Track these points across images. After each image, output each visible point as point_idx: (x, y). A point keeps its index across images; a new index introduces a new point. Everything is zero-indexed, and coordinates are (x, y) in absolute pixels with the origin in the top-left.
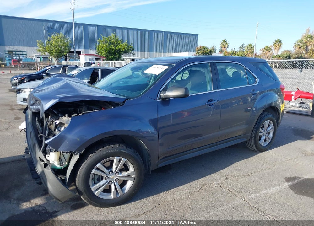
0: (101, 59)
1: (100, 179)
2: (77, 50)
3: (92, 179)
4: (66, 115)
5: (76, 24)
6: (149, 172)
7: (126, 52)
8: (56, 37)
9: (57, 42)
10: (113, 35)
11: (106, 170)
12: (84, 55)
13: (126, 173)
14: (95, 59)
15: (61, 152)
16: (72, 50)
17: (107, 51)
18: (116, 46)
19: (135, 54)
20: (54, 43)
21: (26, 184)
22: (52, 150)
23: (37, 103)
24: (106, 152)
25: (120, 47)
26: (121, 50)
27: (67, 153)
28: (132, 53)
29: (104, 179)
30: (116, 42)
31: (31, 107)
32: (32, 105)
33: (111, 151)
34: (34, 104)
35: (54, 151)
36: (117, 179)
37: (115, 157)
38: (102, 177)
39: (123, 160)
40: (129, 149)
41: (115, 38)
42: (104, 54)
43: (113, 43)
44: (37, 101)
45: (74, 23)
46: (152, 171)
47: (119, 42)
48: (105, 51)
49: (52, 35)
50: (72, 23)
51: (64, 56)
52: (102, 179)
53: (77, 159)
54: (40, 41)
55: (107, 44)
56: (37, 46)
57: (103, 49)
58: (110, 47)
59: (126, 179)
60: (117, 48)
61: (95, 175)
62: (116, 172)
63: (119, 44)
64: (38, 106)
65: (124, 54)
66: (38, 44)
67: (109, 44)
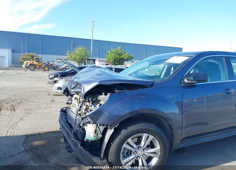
0: (110, 64)
1: (129, 153)
2: (93, 58)
3: (123, 153)
4: (103, 93)
5: (94, 41)
6: (171, 152)
7: (127, 60)
8: (80, 49)
9: (80, 52)
10: (119, 48)
11: (135, 146)
12: (98, 61)
13: (152, 150)
14: (106, 64)
15: (99, 125)
16: (89, 58)
17: (114, 59)
18: (121, 56)
19: (134, 62)
20: (78, 53)
21: (62, 151)
22: (90, 123)
23: (77, 87)
24: (136, 128)
25: (123, 56)
26: (124, 58)
27: (103, 125)
28: (132, 60)
29: (133, 154)
30: (120, 53)
31: (72, 90)
32: (73, 89)
33: (141, 128)
34: (75, 87)
35: (92, 123)
36: (144, 154)
37: (144, 134)
38: (131, 151)
39: (151, 137)
40: (156, 127)
41: (120, 50)
42: (111, 61)
43: (118, 54)
44: (78, 85)
45: (93, 40)
46: (174, 150)
47: (123, 53)
48: (113, 59)
49: (77, 47)
50: (91, 40)
51: (84, 62)
52: (131, 154)
53: (112, 132)
54: (69, 51)
55: (114, 54)
56: (66, 55)
57: (111, 58)
58: (116, 57)
59: (152, 155)
60: (121, 57)
61: (125, 149)
62: (144, 148)
63: (123, 54)
64: (78, 90)
65: (126, 62)
66: (67, 53)
67: (115, 54)
